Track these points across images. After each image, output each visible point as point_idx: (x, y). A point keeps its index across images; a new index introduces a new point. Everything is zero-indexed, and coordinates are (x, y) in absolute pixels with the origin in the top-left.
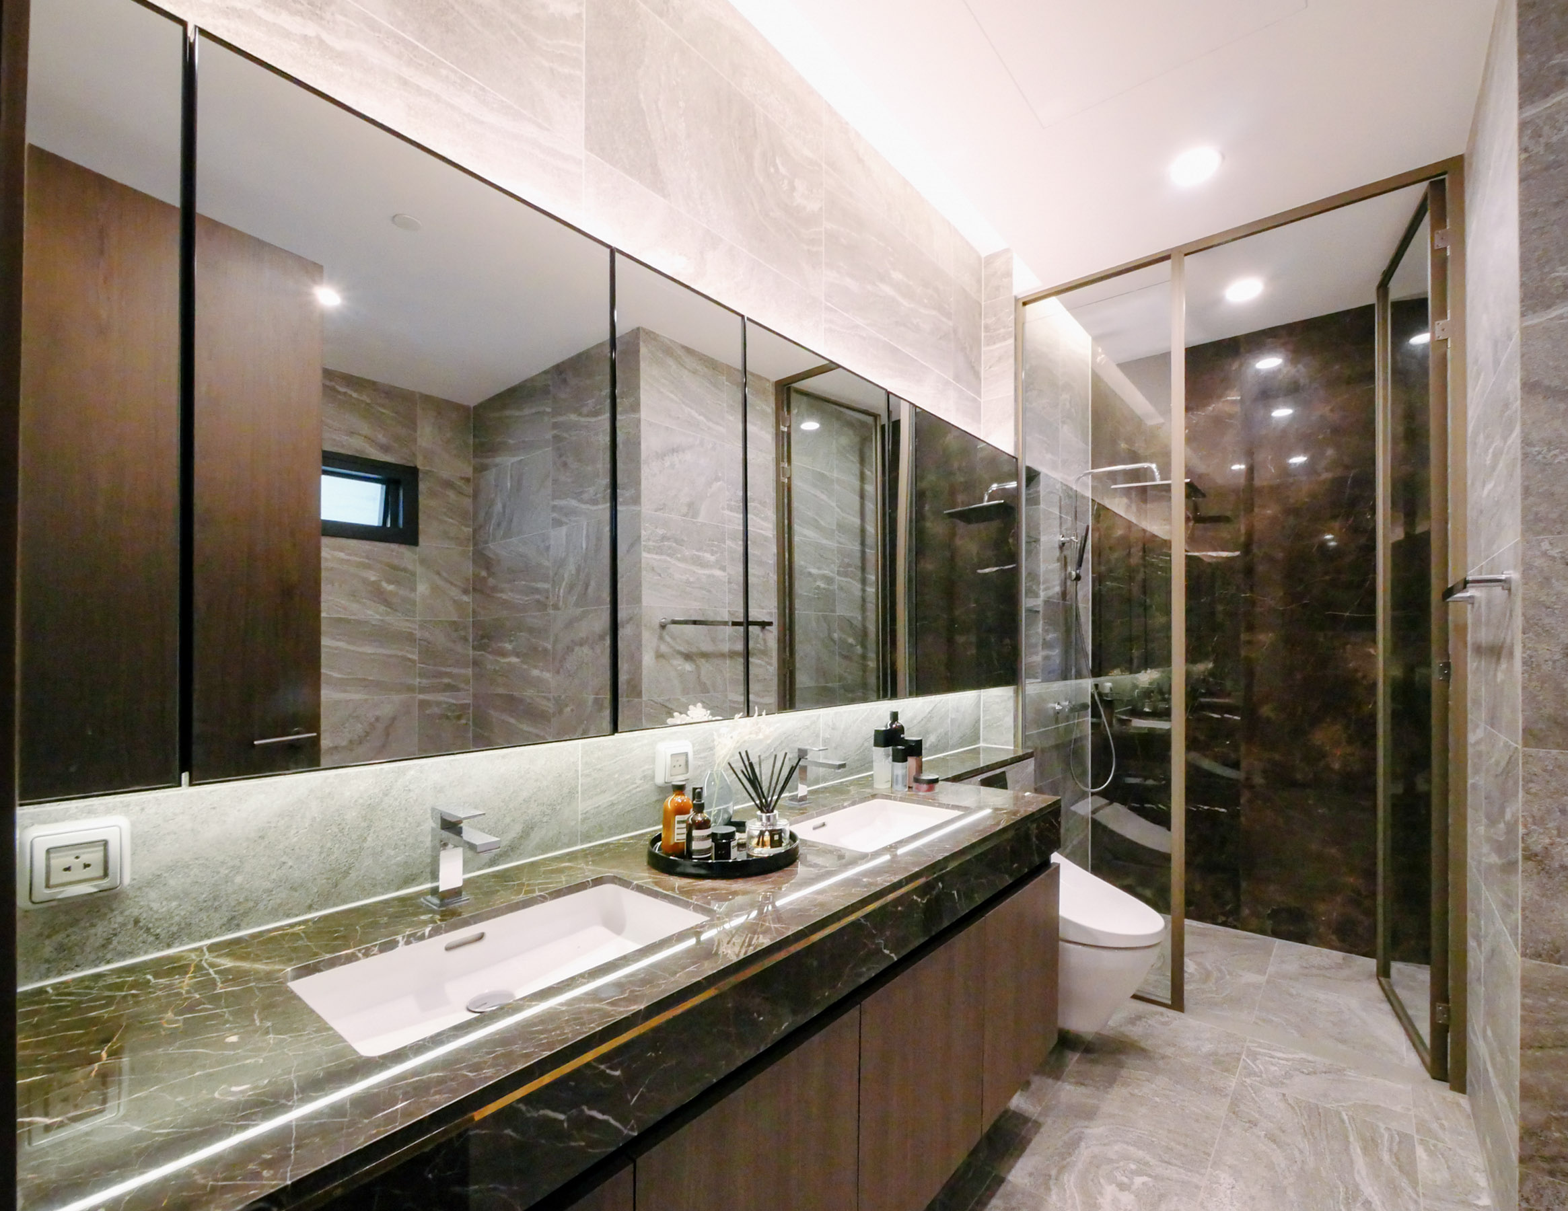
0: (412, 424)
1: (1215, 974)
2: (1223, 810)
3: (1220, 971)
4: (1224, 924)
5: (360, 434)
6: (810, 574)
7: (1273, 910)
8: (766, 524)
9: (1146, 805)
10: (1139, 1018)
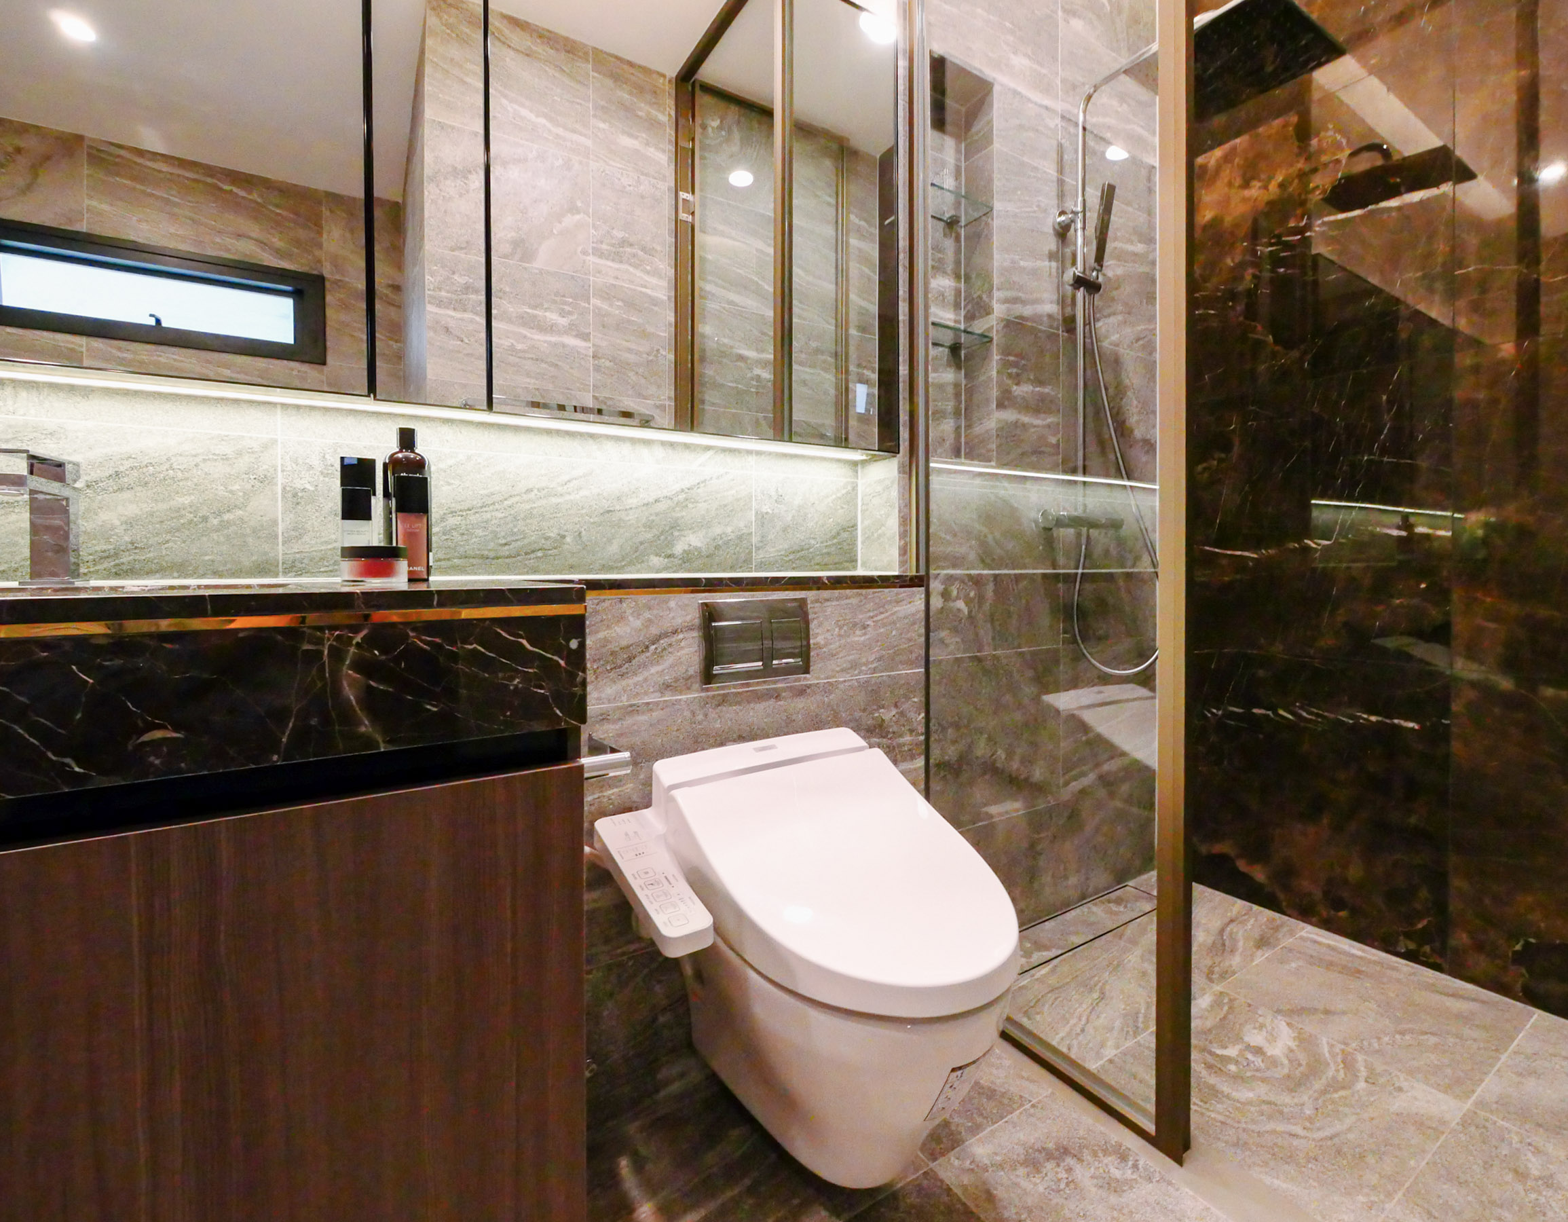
0: (315, 223)
1: (1334, 1071)
2: (1411, 725)
3: (1348, 1063)
4: (1410, 956)
5: (249, 237)
6: (741, 358)
7: (1527, 945)
8: (653, 281)
9: (1255, 711)
10: (1062, 1152)
